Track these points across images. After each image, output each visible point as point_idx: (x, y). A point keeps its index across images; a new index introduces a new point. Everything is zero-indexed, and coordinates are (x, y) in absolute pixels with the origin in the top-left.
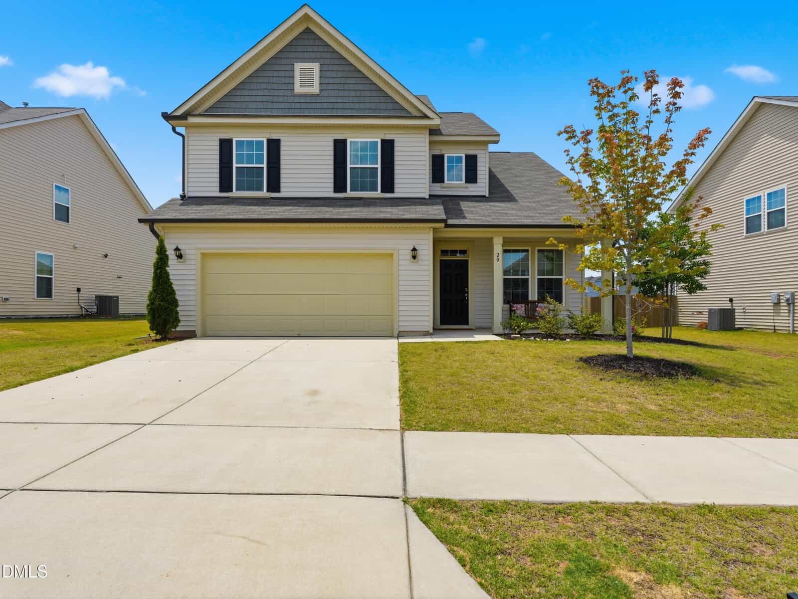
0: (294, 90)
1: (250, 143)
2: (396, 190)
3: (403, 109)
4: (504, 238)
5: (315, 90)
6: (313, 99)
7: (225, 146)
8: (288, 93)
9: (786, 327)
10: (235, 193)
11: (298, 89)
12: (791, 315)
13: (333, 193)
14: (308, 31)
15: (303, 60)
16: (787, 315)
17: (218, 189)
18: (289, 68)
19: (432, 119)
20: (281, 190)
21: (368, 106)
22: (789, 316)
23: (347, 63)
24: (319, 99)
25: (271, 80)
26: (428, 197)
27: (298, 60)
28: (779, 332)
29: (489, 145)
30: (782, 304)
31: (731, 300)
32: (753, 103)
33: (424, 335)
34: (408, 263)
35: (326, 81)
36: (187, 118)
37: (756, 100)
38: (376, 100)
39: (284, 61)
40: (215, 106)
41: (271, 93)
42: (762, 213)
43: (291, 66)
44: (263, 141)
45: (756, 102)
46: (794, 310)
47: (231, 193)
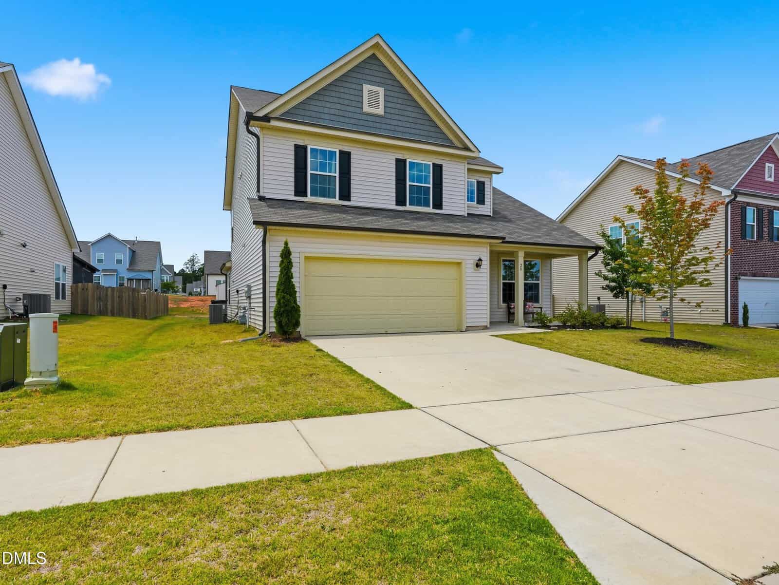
0: (362, 108)
1: (323, 152)
2: (444, 207)
3: (448, 139)
4: (525, 252)
5: (380, 111)
6: (378, 120)
7: (300, 152)
8: (358, 110)
9: (640, 317)
10: (309, 198)
11: (366, 109)
12: (644, 309)
13: (395, 206)
14: (373, 56)
15: (370, 82)
16: (640, 309)
17: (293, 193)
18: (358, 87)
19: (474, 152)
20: (352, 199)
21: (422, 133)
22: (642, 310)
23: (406, 92)
24: (383, 121)
25: (342, 95)
26: (466, 215)
27: (366, 81)
28: (635, 320)
29: (493, 175)
30: (637, 302)
31: (599, 298)
32: (617, 159)
33: (483, 329)
34: (472, 270)
35: (389, 105)
36: (270, 120)
37: (620, 158)
38: (428, 128)
39: (354, 80)
40: (290, 112)
41: (344, 108)
42: (622, 237)
43: (359, 86)
44: (336, 152)
45: (619, 159)
46: (645, 305)
47: (306, 198)
